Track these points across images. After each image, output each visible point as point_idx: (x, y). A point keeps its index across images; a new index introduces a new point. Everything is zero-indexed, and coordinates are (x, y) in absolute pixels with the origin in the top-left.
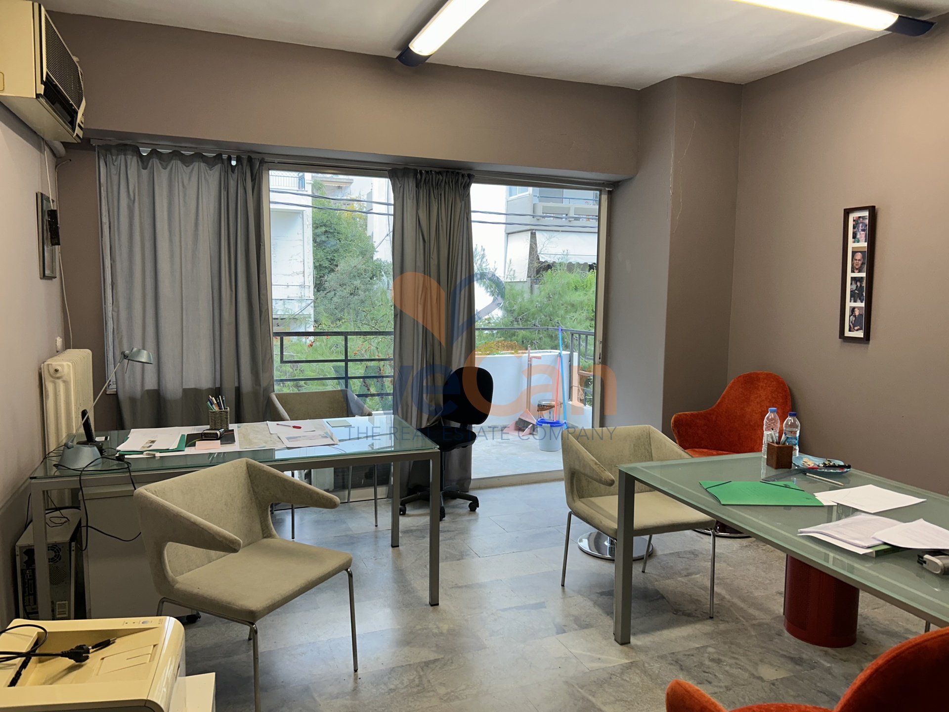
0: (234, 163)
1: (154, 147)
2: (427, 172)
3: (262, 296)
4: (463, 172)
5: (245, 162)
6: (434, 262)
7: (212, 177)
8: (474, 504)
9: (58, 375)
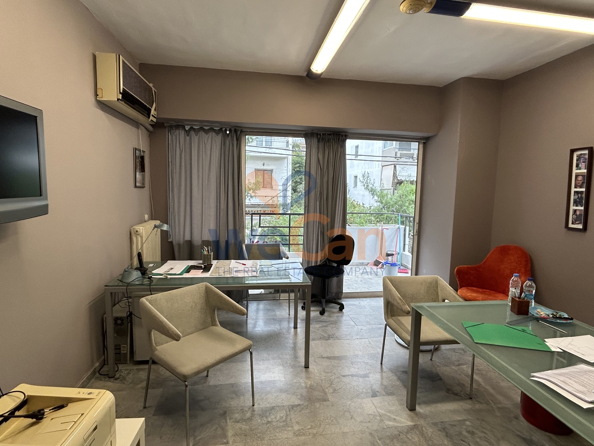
0: (228, 132)
1: (191, 126)
2: (323, 134)
3: (239, 197)
4: (342, 134)
5: (233, 132)
6: (325, 180)
7: (218, 139)
8: (342, 307)
9: (138, 233)
